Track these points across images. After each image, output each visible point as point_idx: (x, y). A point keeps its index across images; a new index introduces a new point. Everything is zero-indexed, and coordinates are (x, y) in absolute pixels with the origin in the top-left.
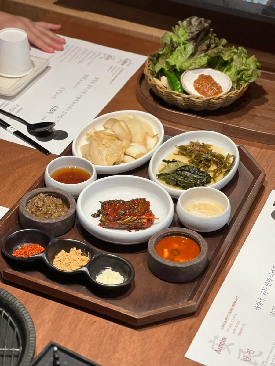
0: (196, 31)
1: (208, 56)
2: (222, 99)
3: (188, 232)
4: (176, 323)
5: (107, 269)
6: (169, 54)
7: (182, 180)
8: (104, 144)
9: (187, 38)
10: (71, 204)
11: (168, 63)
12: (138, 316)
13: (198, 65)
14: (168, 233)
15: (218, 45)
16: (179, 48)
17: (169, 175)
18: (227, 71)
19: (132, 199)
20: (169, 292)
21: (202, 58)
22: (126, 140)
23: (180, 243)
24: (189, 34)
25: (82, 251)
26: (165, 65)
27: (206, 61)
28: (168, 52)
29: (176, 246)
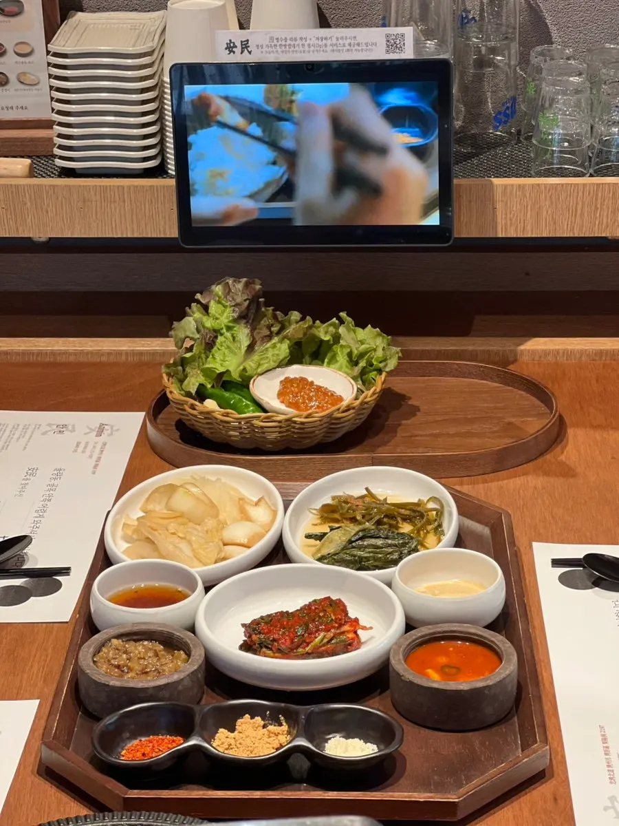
0: (245, 300)
1: (289, 339)
2: (354, 408)
3: (455, 629)
4: (522, 799)
5: (330, 739)
6: (203, 356)
7: (371, 554)
8: (173, 534)
9: (232, 316)
10: (189, 641)
11: (207, 373)
12: (455, 797)
13: (274, 362)
14: (417, 639)
15: (287, 324)
16: (220, 339)
17: (337, 554)
18: (329, 363)
19: (303, 605)
20: (477, 748)
21: (278, 345)
22: (209, 518)
23: (447, 654)
24: (233, 308)
25: (263, 719)
26: (203, 378)
27: (288, 351)
28: (200, 352)
29: (443, 660)
